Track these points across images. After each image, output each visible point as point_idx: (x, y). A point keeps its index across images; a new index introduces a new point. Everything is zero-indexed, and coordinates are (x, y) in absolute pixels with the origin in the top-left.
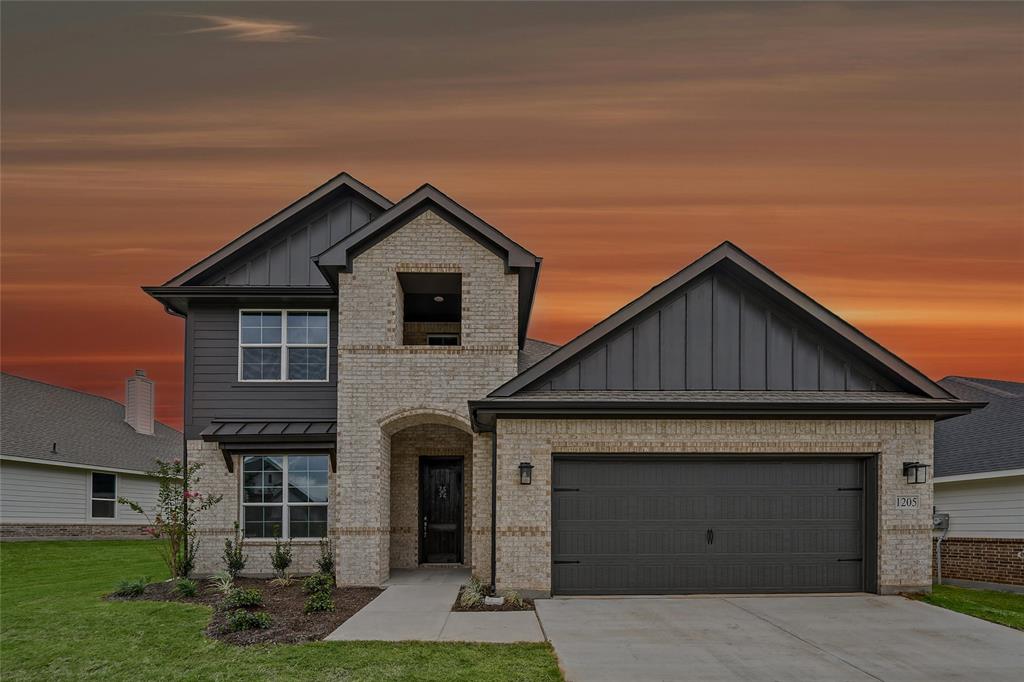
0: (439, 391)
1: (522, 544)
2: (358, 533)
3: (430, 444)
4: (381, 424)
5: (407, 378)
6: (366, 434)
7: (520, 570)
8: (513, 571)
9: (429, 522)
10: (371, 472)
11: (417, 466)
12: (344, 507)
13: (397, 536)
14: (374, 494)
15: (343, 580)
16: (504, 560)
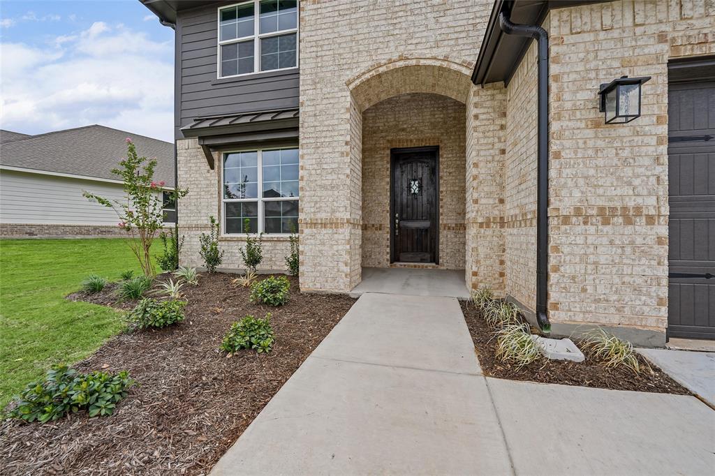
0: (425, 34)
1: (605, 240)
2: (324, 225)
3: (402, 136)
4: (351, 87)
5: (383, 22)
6: (332, 101)
7: (600, 289)
8: (584, 290)
9: (401, 219)
10: (339, 149)
11: (389, 159)
12: (307, 193)
13: (369, 233)
14: (342, 177)
15: (308, 283)
16: (567, 270)
